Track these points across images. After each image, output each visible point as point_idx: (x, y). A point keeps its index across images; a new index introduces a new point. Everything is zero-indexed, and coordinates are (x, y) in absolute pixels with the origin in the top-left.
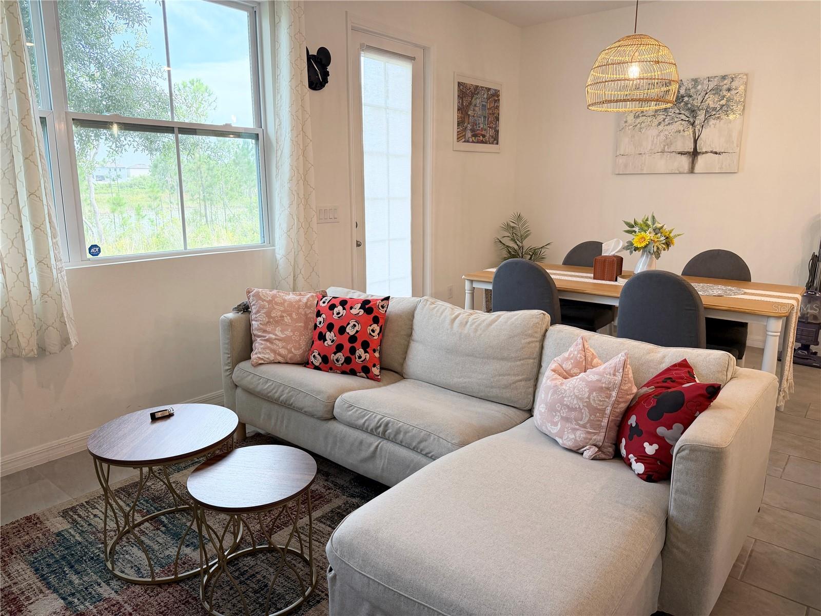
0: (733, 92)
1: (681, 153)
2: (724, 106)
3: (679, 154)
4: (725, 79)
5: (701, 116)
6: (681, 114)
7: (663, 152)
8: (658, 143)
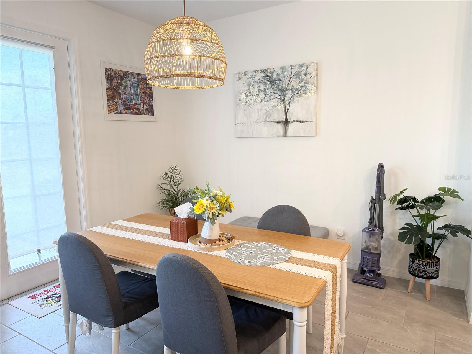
0: (309, 76)
1: (277, 122)
2: (303, 86)
3: (276, 122)
4: (302, 66)
5: (288, 94)
6: (275, 93)
7: (265, 121)
8: (262, 115)
